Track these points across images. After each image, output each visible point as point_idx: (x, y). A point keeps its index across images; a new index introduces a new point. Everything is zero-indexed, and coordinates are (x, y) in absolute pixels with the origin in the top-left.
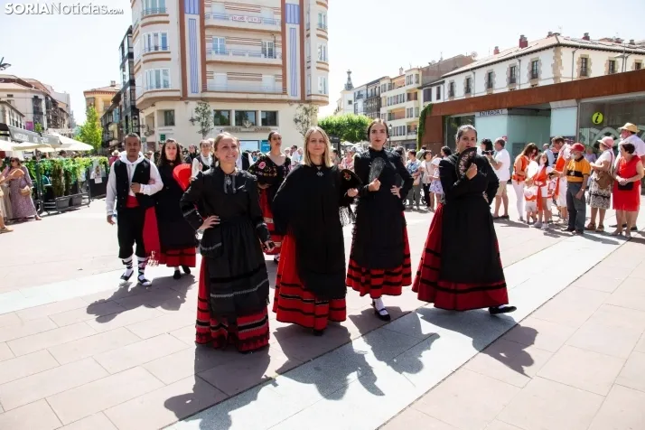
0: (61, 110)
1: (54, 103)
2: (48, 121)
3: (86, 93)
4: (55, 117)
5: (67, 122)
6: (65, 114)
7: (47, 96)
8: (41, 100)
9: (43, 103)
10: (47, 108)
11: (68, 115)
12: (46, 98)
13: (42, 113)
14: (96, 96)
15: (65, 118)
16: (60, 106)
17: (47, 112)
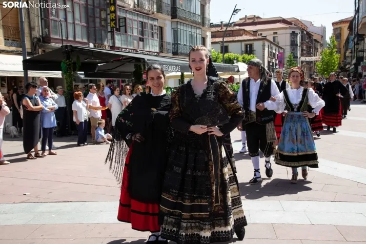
0: (315, 40)
1: (309, 35)
2: (302, 50)
3: (334, 24)
4: (309, 48)
5: (320, 50)
6: (319, 44)
7: (302, 30)
8: (297, 34)
9: (299, 36)
10: (302, 39)
11: (322, 45)
12: (302, 32)
13: (297, 45)
14: (342, 25)
15: (319, 47)
16: (314, 38)
17: (302, 44)
